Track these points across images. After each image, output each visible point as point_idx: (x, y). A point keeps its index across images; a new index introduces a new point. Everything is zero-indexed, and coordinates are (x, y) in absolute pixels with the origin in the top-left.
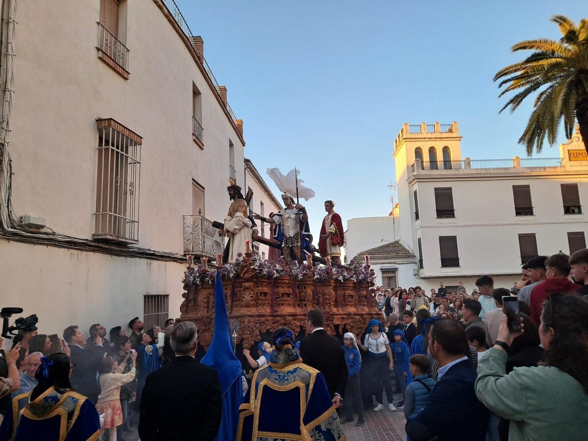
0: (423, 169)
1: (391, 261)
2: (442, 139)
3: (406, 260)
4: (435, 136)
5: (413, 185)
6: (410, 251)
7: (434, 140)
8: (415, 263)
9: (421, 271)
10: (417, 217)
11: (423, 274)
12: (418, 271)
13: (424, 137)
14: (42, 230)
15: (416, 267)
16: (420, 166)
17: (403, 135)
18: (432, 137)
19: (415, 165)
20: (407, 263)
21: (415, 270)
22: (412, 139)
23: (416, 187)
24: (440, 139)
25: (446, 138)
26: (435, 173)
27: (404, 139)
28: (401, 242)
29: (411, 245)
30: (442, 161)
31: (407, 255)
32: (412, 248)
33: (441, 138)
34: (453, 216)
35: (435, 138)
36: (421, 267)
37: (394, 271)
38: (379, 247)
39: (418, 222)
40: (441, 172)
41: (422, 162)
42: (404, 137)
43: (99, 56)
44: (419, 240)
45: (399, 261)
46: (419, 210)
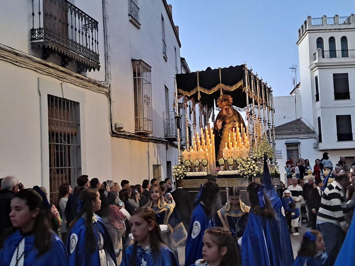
0: (323, 57)
1: (295, 136)
2: (341, 30)
3: (307, 136)
4: (335, 28)
5: (314, 71)
6: (311, 128)
7: (333, 31)
8: (315, 138)
9: (320, 144)
10: (317, 99)
11: (322, 147)
12: (317, 145)
13: (325, 29)
14: (122, 130)
15: (315, 141)
16: (321, 54)
17: (306, 28)
18: (332, 28)
19: (317, 54)
20: (308, 138)
21: (315, 143)
22: (314, 30)
23: (317, 73)
24: (339, 31)
25: (344, 29)
26: (334, 60)
27: (307, 30)
28: (303, 120)
29: (312, 123)
30: (340, 50)
31: (309, 131)
32: (313, 125)
33: (339, 29)
34: (349, 98)
35: (335, 29)
36: (320, 141)
37: (297, 144)
38: (283, 125)
39: (319, 103)
40: (339, 59)
41: (323, 51)
42: (307, 29)
43: (130, 19)
44: (319, 118)
45: (301, 136)
46: (319, 93)
